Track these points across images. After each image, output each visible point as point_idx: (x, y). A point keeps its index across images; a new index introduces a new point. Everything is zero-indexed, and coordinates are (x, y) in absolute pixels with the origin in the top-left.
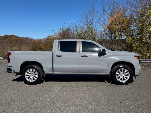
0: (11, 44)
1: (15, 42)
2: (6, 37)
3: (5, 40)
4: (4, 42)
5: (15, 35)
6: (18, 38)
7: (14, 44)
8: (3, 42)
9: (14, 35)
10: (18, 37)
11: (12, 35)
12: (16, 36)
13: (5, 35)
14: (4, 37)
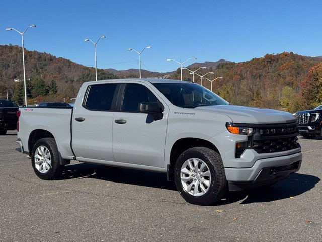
0: (282, 80)
1: (293, 72)
2: (270, 59)
3: (266, 70)
4: (264, 74)
5: (294, 54)
6: (301, 62)
7: (288, 78)
8: (260, 76)
9: (292, 53)
10: (303, 58)
11: (286, 55)
12: (297, 55)
13: (267, 55)
14: (263, 60)
